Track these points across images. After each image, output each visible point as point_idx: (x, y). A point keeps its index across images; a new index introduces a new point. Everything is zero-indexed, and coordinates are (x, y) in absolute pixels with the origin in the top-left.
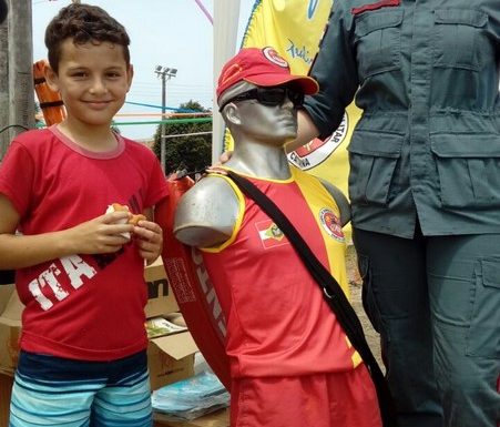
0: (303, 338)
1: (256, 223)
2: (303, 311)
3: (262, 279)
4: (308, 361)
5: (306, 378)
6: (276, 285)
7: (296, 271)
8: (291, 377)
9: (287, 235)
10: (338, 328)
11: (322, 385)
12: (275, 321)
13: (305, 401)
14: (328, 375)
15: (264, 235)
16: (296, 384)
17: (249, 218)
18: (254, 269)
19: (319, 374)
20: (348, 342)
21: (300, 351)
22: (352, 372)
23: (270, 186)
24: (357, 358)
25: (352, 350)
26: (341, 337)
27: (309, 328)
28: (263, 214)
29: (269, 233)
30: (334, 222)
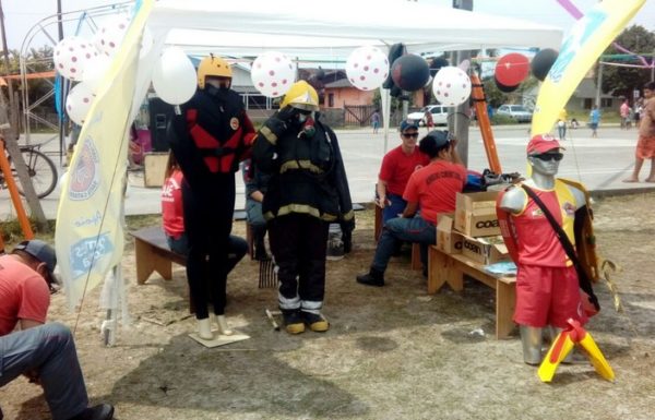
0: (545, 253)
1: (532, 208)
2: (547, 243)
3: (532, 229)
4: (545, 262)
5: (544, 269)
6: (537, 232)
7: (548, 227)
8: (539, 267)
11: (550, 273)
12: (536, 245)
13: (543, 276)
14: (554, 269)
15: (534, 213)
16: (540, 269)
17: (529, 205)
19: (549, 267)
20: (567, 257)
21: (542, 258)
22: (566, 268)
23: (542, 193)
24: (570, 263)
25: (567, 260)
26: (563, 255)
27: (548, 250)
28: (535, 204)
29: (536, 213)
30: (570, 208)
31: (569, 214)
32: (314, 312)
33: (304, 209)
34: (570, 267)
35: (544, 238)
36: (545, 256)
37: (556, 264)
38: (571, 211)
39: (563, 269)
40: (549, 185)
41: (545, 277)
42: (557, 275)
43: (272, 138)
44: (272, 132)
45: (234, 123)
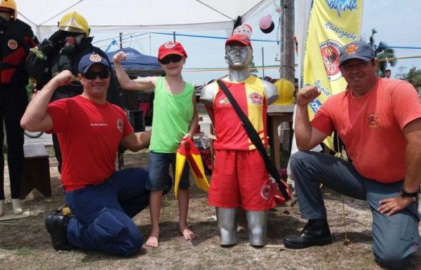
0: (229, 138)
1: (220, 98)
2: (232, 128)
3: (220, 117)
4: (230, 146)
5: (228, 151)
6: (224, 119)
7: (233, 115)
8: (224, 150)
9: (231, 103)
10: (246, 135)
11: (233, 154)
13: (227, 159)
14: (237, 151)
15: (222, 102)
16: (225, 152)
17: (219, 95)
18: (218, 114)
19: (233, 150)
20: (250, 141)
21: (227, 142)
22: (249, 152)
23: (231, 85)
24: (252, 147)
25: (251, 144)
26: (246, 139)
27: (233, 134)
28: (224, 94)
29: (224, 101)
30: (256, 97)
31: (254, 102)
34: (253, 151)
35: (230, 124)
36: (230, 141)
37: (238, 146)
38: (257, 100)
39: (244, 152)
40: (239, 77)
41: (229, 161)
42: (240, 157)
43: (40, 55)
44: (39, 50)
45: (12, 44)
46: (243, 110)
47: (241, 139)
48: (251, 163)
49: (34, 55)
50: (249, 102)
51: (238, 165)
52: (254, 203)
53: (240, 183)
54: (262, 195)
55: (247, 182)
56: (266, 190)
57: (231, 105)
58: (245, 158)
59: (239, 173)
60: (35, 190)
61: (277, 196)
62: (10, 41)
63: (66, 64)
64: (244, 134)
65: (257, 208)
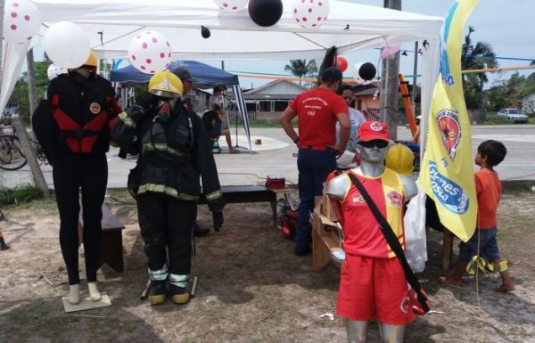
0: (365, 242)
1: (353, 195)
2: (368, 232)
3: (353, 217)
4: (365, 251)
5: (364, 258)
6: (358, 220)
7: (369, 216)
8: (358, 256)
9: (365, 199)
10: (385, 241)
11: (370, 262)
12: (357, 233)
13: (362, 266)
14: (374, 259)
15: (355, 200)
16: (359, 259)
17: (351, 192)
18: (350, 212)
19: (370, 258)
20: (389, 248)
21: (363, 247)
22: (388, 260)
23: (365, 180)
24: (392, 255)
25: (390, 251)
26: (385, 245)
27: (369, 239)
28: (357, 191)
29: (357, 199)
30: (396, 197)
31: (394, 202)
32: (179, 285)
33: (160, 188)
34: (393, 259)
35: (365, 226)
36: (365, 246)
37: (376, 254)
38: (396, 200)
39: (383, 261)
40: (374, 172)
41: (365, 268)
42: (377, 265)
43: (129, 122)
44: (128, 116)
45: (95, 108)
46: (380, 210)
47: (378, 245)
48: (390, 272)
49: (122, 122)
50: (388, 202)
51: (376, 274)
52: (393, 316)
53: (377, 294)
54: (402, 308)
55: (385, 293)
56: (406, 303)
57: (366, 204)
58: (383, 267)
59: (376, 283)
60: (105, 265)
61: (414, 307)
62: (93, 104)
63: (160, 133)
64: (383, 239)
65: (395, 321)
